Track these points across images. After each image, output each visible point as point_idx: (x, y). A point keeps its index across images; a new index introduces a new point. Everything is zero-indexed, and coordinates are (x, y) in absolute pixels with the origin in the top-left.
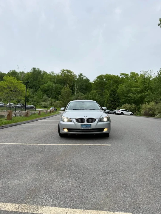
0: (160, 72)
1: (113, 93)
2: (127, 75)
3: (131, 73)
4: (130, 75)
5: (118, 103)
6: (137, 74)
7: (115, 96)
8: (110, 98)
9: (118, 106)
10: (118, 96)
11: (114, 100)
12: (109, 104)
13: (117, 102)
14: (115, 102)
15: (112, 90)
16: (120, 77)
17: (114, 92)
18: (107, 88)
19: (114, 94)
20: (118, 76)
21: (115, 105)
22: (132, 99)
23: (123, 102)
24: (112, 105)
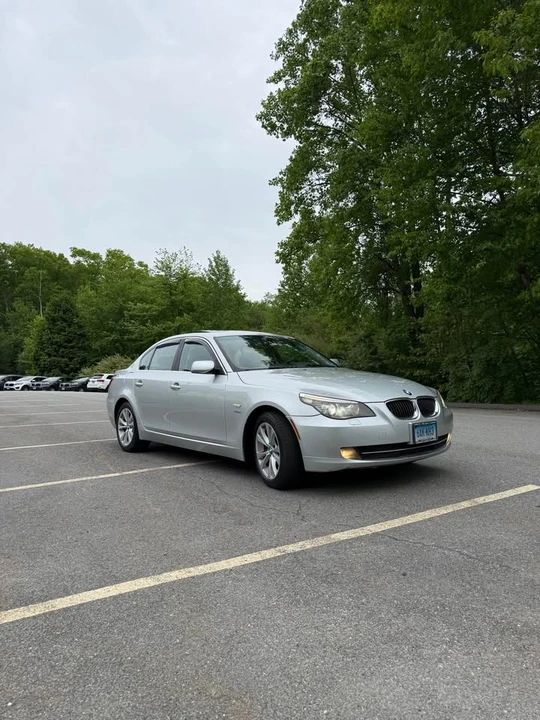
0: (215, 260)
1: (62, 316)
2: (96, 256)
3: (110, 252)
4: (104, 258)
5: (82, 354)
6: (128, 258)
7: (70, 326)
8: (51, 333)
9: (84, 363)
10: (80, 327)
11: (69, 341)
12: (50, 355)
13: (80, 348)
14: (72, 347)
15: (57, 306)
16: (72, 261)
17: (65, 312)
18: (22, 294)
19: (65, 320)
20: (61, 256)
21: (71, 359)
22: (132, 340)
23: (103, 348)
24: (60, 359)
